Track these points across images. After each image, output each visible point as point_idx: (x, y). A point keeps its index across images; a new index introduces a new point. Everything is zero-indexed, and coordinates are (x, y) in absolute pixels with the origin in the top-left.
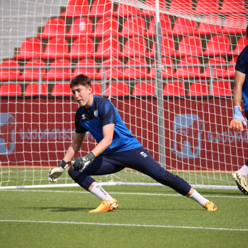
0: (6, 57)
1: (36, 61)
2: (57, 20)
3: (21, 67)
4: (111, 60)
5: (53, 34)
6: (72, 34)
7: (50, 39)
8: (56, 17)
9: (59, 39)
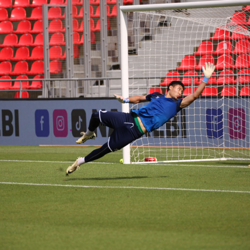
0: (170, 69)
1: (191, 71)
2: (207, 42)
3: (181, 76)
4: (224, 70)
5: (203, 52)
6: (218, 51)
7: (202, 56)
8: (206, 40)
9: (208, 56)
